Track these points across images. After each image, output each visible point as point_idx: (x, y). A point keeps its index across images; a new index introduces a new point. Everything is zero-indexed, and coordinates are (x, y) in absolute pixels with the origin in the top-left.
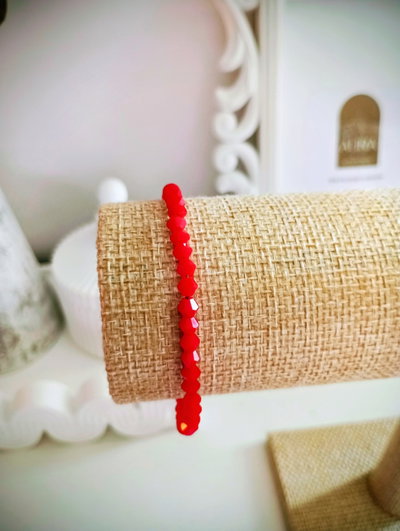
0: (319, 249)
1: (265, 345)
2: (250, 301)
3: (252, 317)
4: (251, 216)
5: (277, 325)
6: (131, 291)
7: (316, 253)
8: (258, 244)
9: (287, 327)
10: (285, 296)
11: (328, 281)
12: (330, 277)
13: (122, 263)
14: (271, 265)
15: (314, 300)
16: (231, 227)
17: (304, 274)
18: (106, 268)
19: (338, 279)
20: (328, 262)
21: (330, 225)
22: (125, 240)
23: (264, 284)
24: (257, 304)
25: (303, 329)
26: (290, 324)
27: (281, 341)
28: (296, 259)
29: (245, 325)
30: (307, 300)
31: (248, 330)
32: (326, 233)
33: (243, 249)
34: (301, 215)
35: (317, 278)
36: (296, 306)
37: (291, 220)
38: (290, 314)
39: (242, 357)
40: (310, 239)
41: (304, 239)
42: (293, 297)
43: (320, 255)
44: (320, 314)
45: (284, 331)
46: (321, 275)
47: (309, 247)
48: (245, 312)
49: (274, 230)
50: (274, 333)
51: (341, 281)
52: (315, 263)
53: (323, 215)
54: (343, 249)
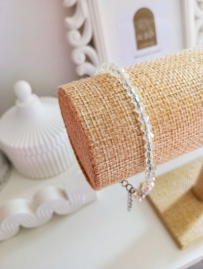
0: (186, 84)
1: (171, 140)
2: (161, 119)
3: (164, 127)
4: (146, 75)
5: (176, 128)
6: (101, 129)
7: (185, 86)
8: (156, 88)
9: (180, 127)
10: (176, 112)
11: (195, 99)
12: (195, 97)
13: (91, 116)
14: (166, 97)
15: (190, 111)
16: (139, 83)
17: (183, 98)
18: (84, 121)
19: (199, 97)
20: (192, 89)
21: (186, 70)
22: (88, 103)
23: (166, 108)
24: (165, 120)
25: (187, 127)
26: (182, 126)
27: (178, 135)
28: (177, 92)
29: (161, 132)
30: (187, 111)
31: (163, 134)
32: (186, 75)
33: (150, 93)
34: (170, 68)
35: (189, 99)
36: (183, 116)
37: (166, 72)
38: (181, 120)
39: (161, 149)
40: (180, 80)
41: (177, 81)
42: (180, 111)
43: (187, 87)
44: (194, 117)
45: (179, 130)
46: (191, 97)
47: (181, 84)
48: (160, 125)
49: (161, 79)
50: (175, 132)
51: (200, 98)
52: (186, 91)
53: (180, 67)
54: (197, 81)
